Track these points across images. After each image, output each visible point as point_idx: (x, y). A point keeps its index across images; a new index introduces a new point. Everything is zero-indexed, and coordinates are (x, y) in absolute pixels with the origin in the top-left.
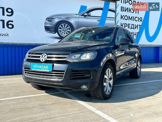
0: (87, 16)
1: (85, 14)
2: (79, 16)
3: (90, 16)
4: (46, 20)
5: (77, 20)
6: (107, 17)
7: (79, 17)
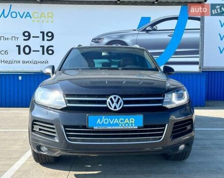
0: (150, 31)
1: (147, 29)
2: (137, 32)
3: (155, 30)
4: (92, 41)
5: (135, 38)
6: (186, 28)
7: (138, 34)
